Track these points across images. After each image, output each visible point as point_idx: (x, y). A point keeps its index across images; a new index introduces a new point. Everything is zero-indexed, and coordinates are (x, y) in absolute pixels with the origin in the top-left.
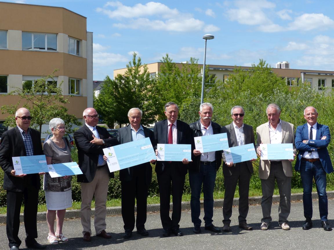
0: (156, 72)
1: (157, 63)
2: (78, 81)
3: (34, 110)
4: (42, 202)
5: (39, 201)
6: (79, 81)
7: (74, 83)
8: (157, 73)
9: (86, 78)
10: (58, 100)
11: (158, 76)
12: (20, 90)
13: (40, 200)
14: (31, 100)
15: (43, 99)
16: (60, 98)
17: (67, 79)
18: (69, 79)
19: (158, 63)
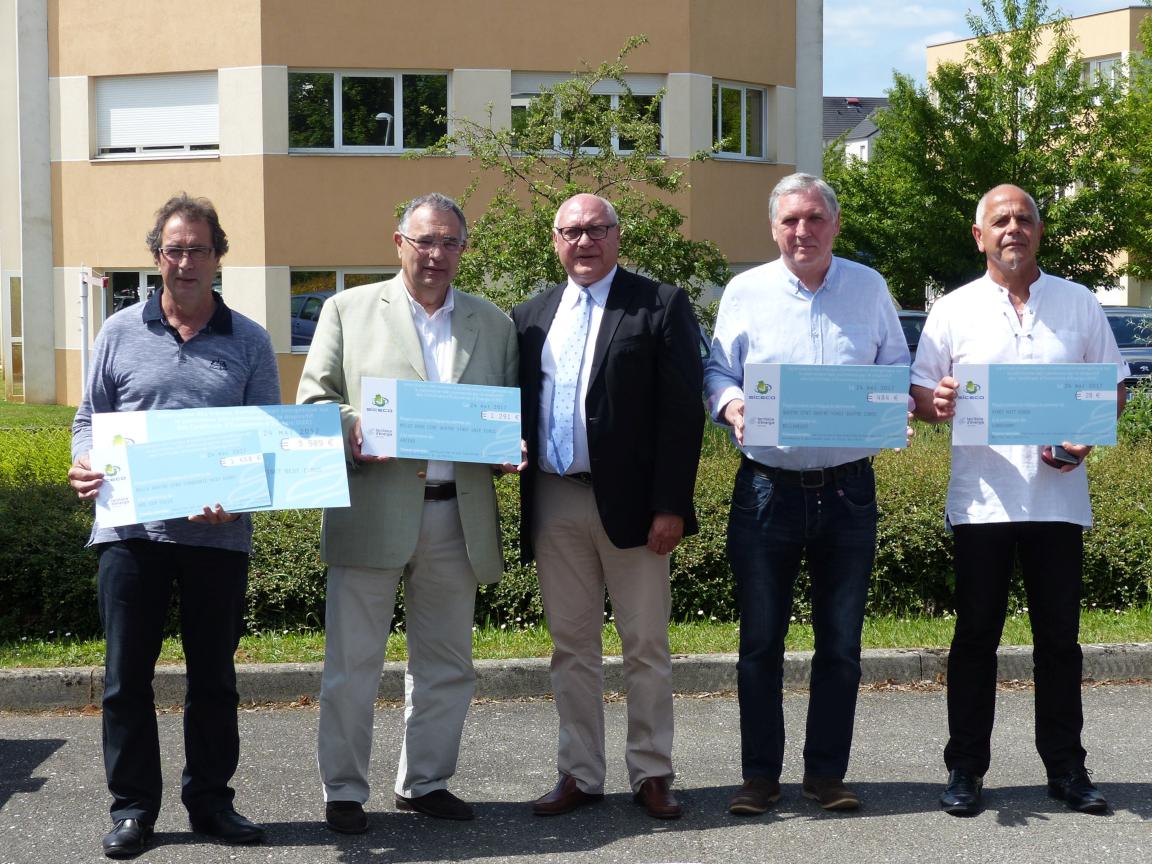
0: (1119, 54)
1: (1128, 11)
2: (757, 97)
3: (537, 221)
4: (519, 619)
5: (507, 613)
6: (759, 94)
7: (738, 103)
8: (1125, 58)
9: (792, 83)
10: (642, 173)
11: (1131, 73)
12: (479, 134)
13: (511, 610)
14: (524, 174)
15: (578, 173)
16: (649, 168)
17: (706, 83)
18: (715, 89)
19: (1131, 8)
